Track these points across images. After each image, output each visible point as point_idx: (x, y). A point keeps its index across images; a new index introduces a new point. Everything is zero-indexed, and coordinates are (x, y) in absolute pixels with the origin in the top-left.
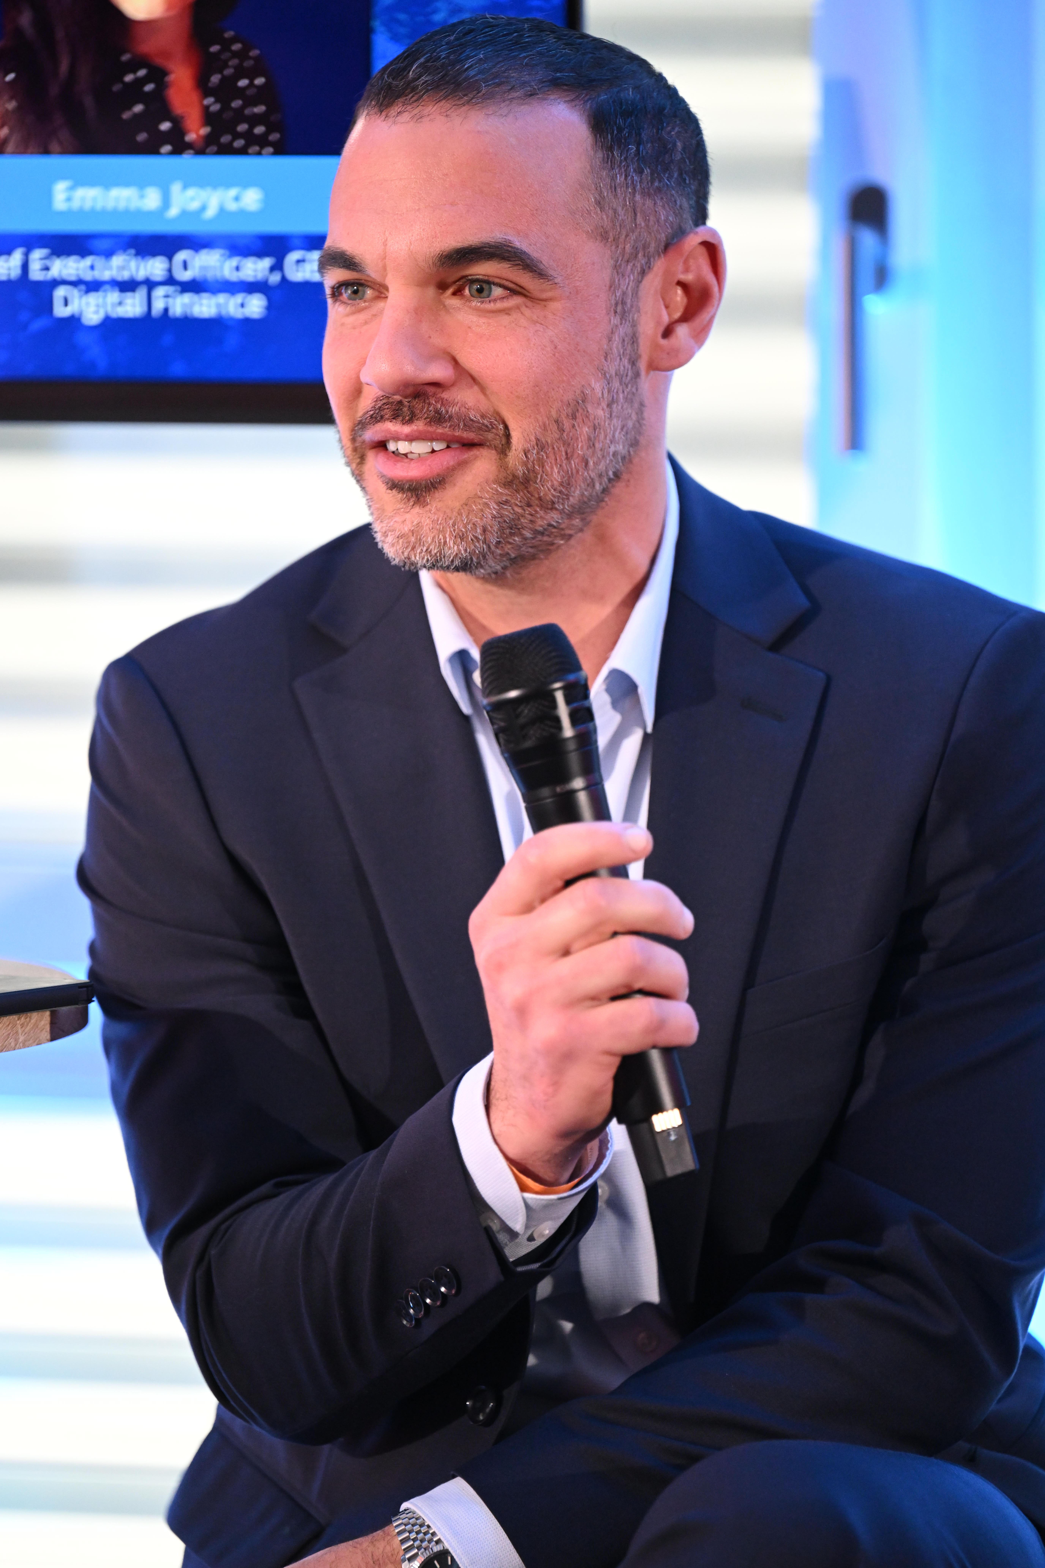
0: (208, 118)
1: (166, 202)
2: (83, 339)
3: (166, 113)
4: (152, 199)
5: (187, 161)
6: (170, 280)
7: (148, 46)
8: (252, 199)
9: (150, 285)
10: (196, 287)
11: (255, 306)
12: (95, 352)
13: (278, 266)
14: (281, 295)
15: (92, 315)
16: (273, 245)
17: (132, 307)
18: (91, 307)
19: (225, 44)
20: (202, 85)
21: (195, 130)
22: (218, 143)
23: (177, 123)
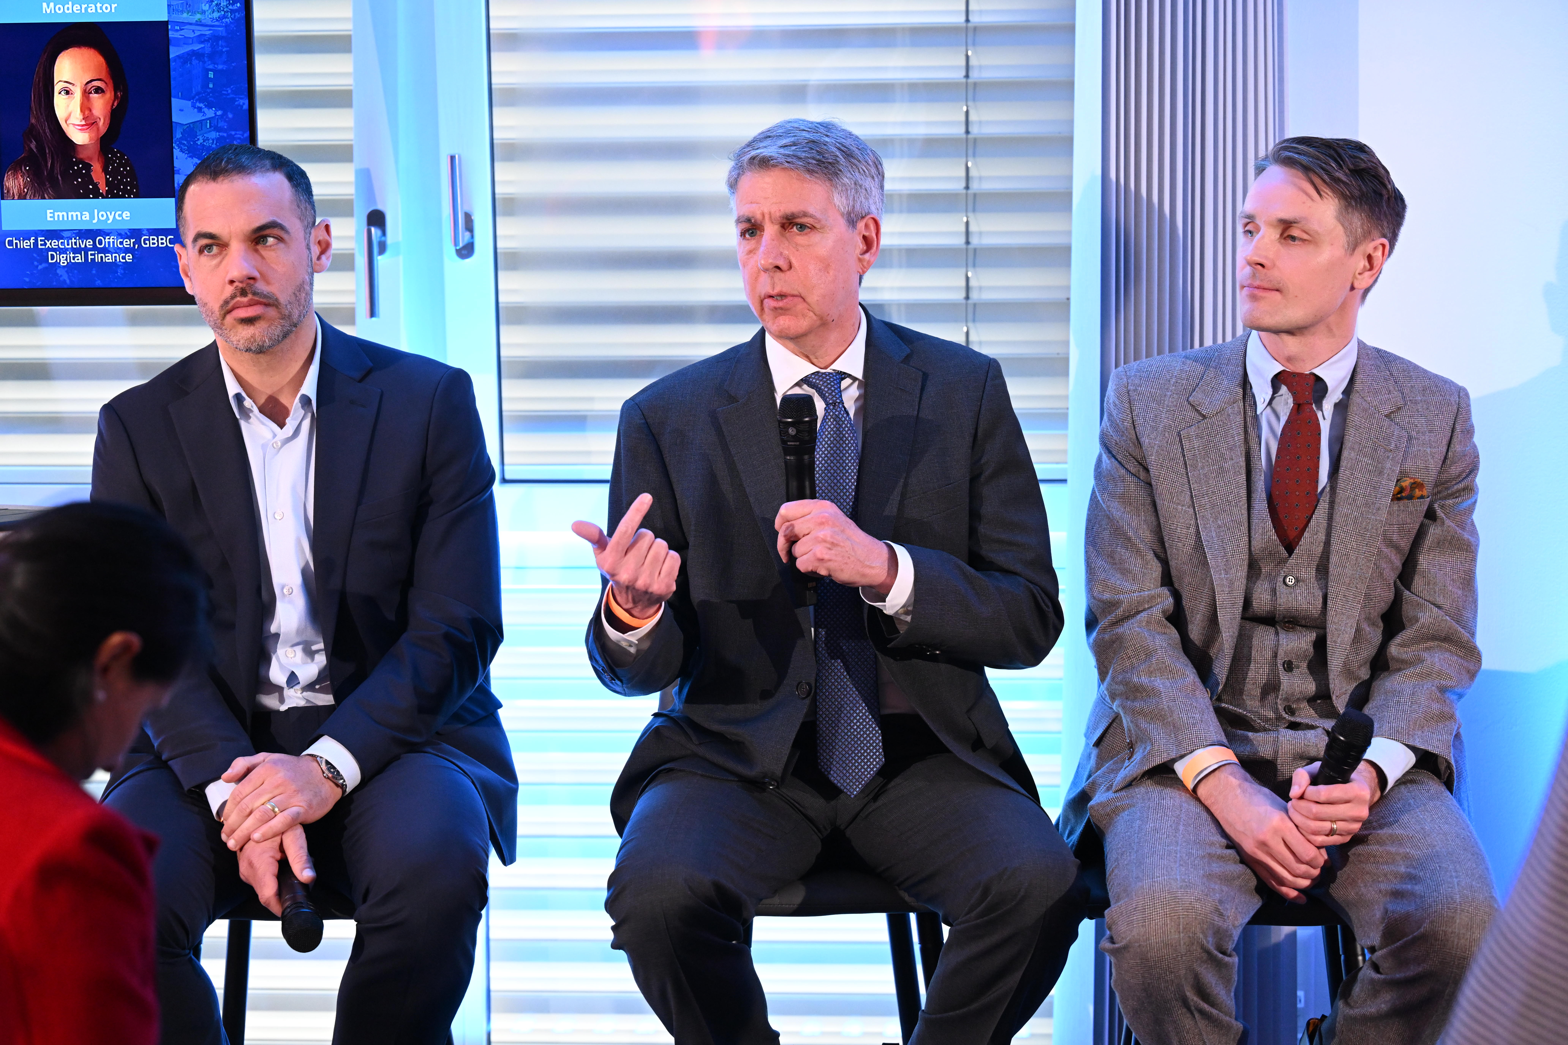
0: (108, 183)
1: (92, 217)
2: (60, 272)
3: (91, 181)
4: (86, 216)
5: (100, 200)
6: (95, 248)
7: (82, 155)
8: (126, 215)
9: (86, 250)
10: (105, 251)
11: (129, 258)
12: (65, 277)
13: (138, 241)
14: (139, 253)
15: (63, 262)
16: (135, 234)
17: (79, 259)
18: (62, 259)
19: (114, 154)
20: (105, 170)
21: (103, 188)
22: (112, 194)
23: (96, 186)
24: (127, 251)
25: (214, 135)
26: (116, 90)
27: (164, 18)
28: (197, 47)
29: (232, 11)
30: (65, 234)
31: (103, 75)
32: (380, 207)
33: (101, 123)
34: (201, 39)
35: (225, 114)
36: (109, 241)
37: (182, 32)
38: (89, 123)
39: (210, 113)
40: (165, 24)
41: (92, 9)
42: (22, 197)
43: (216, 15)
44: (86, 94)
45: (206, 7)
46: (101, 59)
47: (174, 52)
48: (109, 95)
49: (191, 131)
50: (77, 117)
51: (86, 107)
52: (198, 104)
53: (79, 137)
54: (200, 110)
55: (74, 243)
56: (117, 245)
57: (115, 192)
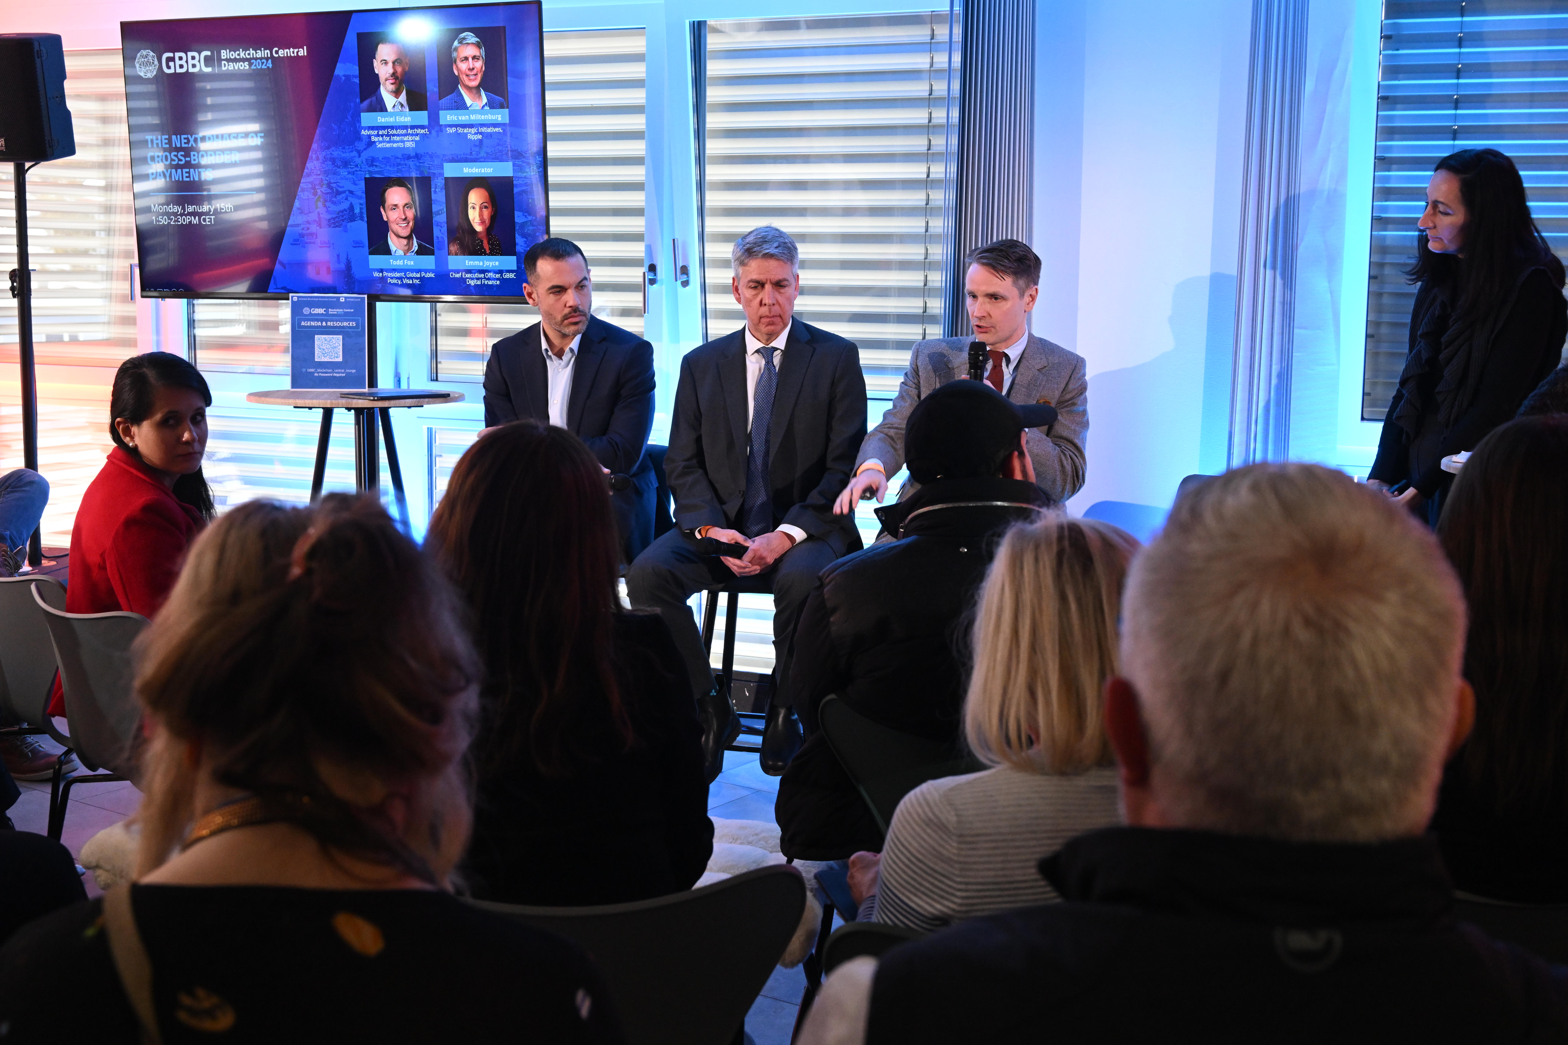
0: (490, 249)
2: (471, 288)
3: (483, 248)
4: (481, 264)
5: (487, 256)
6: (485, 278)
7: (480, 236)
8: (497, 263)
9: (481, 279)
10: (489, 279)
11: (498, 282)
13: (502, 276)
14: (502, 280)
16: (501, 272)
17: (479, 283)
18: (472, 283)
19: (492, 236)
20: (489, 244)
21: (488, 251)
22: (491, 254)
23: (485, 250)
24: (497, 279)
25: (531, 228)
26: (493, 207)
27: (510, 175)
28: (524, 188)
29: (538, 171)
30: (473, 271)
31: (488, 200)
32: (654, 263)
33: (487, 222)
34: (526, 184)
35: (536, 219)
36: (490, 275)
37: (519, 181)
38: (482, 222)
39: (530, 218)
40: (513, 177)
41: (483, 171)
42: (456, 254)
43: (532, 173)
44: (481, 209)
45: (528, 170)
46: (486, 193)
47: (515, 190)
48: (490, 209)
49: (523, 228)
50: (477, 220)
51: (481, 215)
52: (525, 214)
53: (478, 228)
54: (526, 216)
55: (477, 275)
56: (494, 276)
57: (493, 253)
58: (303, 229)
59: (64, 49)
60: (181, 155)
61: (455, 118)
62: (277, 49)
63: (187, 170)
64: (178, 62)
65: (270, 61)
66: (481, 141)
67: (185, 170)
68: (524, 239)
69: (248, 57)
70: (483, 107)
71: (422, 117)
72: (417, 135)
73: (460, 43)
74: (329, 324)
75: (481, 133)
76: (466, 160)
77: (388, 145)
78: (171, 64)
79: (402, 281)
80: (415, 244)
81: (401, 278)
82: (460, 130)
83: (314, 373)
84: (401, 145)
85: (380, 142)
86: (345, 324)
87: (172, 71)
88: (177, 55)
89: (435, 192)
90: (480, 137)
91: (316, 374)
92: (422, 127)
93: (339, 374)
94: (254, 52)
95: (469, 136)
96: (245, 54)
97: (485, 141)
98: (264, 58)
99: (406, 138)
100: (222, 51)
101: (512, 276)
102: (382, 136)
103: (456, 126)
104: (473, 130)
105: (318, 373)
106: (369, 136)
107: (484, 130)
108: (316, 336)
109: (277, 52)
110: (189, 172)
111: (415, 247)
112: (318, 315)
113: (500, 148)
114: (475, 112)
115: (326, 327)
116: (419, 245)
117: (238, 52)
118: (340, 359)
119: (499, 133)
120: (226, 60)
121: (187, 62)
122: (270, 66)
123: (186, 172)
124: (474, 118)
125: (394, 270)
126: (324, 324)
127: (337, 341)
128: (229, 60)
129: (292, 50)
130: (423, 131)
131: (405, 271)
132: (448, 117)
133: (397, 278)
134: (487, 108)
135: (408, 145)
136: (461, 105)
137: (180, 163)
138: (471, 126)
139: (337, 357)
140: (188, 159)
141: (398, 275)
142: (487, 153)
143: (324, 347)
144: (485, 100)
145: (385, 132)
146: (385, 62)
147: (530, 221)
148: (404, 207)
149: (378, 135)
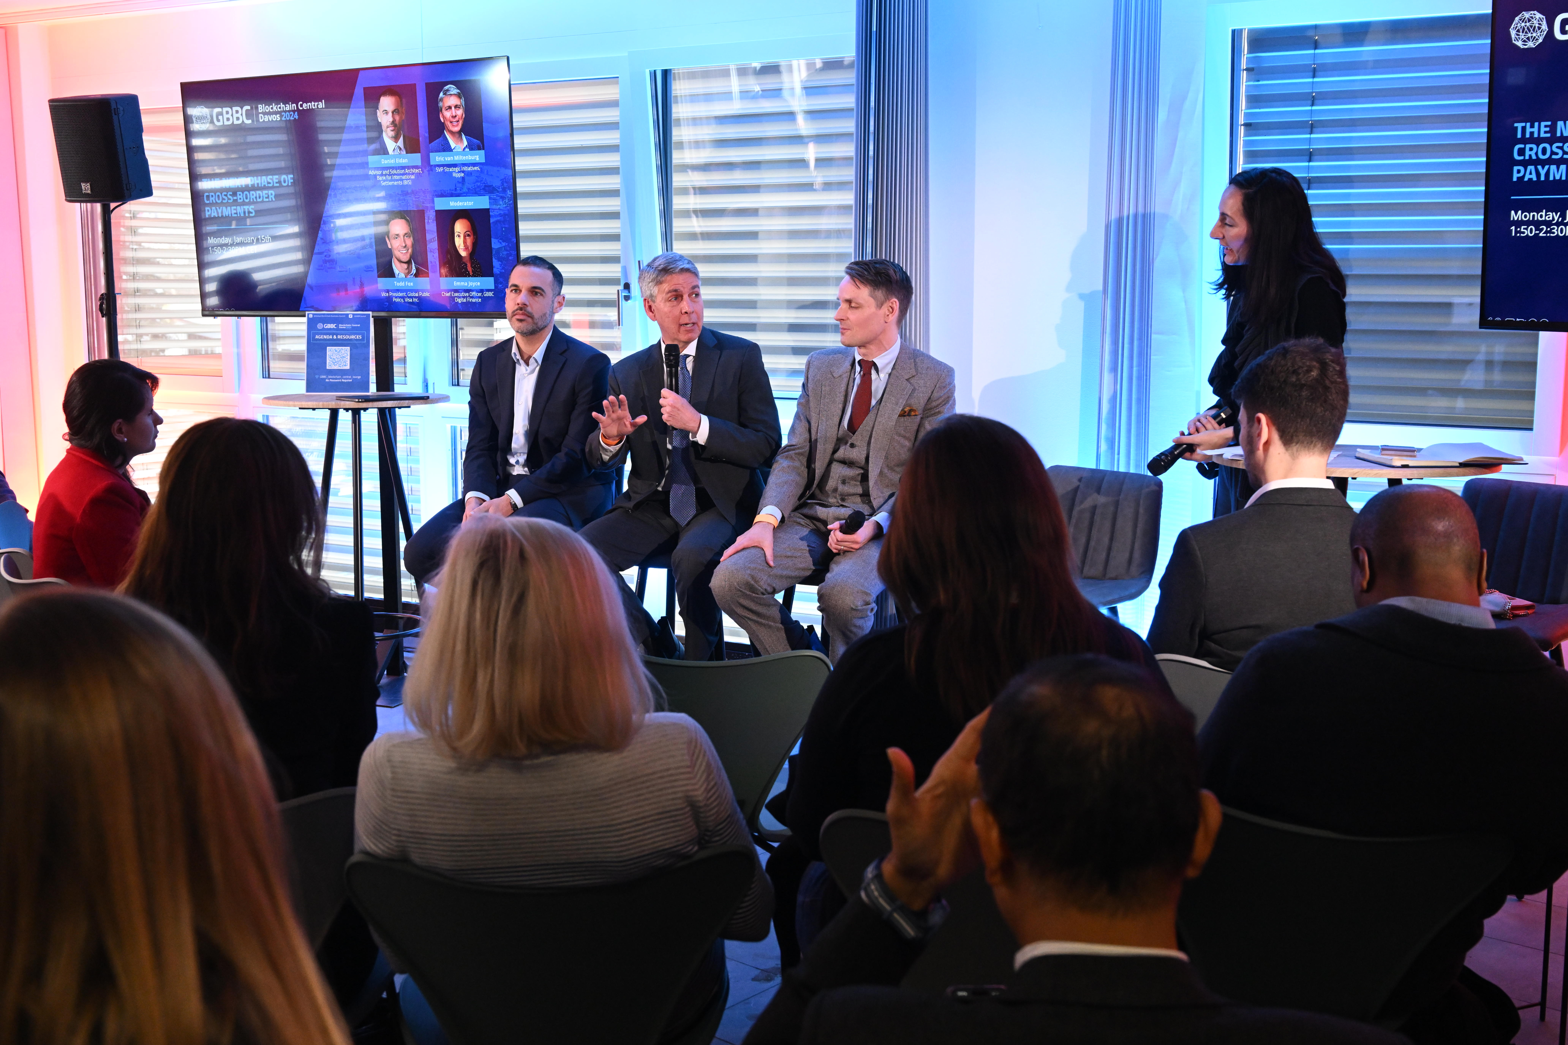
0: (473, 271)
2: (459, 305)
3: (467, 271)
5: (470, 278)
6: (469, 296)
7: (464, 261)
9: (467, 297)
10: (472, 297)
11: (480, 300)
12: (460, 307)
13: (483, 294)
14: (483, 298)
15: (460, 302)
16: (482, 291)
17: (465, 300)
18: (460, 301)
19: (474, 260)
20: (471, 266)
21: (471, 274)
22: (474, 276)
23: (469, 272)
24: (479, 297)
25: (505, 253)
26: (474, 235)
27: (488, 207)
28: (499, 218)
29: (510, 204)
30: (460, 291)
31: (470, 230)
33: (470, 248)
34: (500, 215)
35: (508, 245)
36: (474, 294)
37: (494, 213)
38: (466, 248)
39: (504, 244)
40: (489, 209)
41: (465, 204)
42: (446, 276)
43: (504, 206)
44: (465, 237)
45: (501, 203)
46: (468, 223)
47: (492, 220)
48: (472, 237)
49: (498, 250)
50: (462, 246)
51: (465, 242)
52: (500, 241)
53: (463, 254)
54: (500, 243)
55: (463, 294)
56: (476, 295)
57: (475, 274)
58: (325, 256)
59: (141, 108)
60: (230, 195)
61: (442, 159)
62: (301, 103)
63: (235, 207)
64: (226, 116)
65: (296, 113)
66: (463, 178)
67: (233, 208)
68: (500, 263)
69: (279, 110)
70: (464, 149)
71: (416, 159)
72: (413, 174)
73: (445, 94)
74: (339, 337)
75: (463, 172)
76: (452, 195)
77: (390, 183)
78: (220, 117)
79: (404, 300)
80: (414, 268)
81: (403, 297)
82: (447, 169)
83: (325, 379)
84: (400, 183)
85: (384, 181)
86: (353, 337)
87: (221, 123)
88: (225, 110)
89: (428, 222)
90: (462, 175)
91: (327, 380)
92: (416, 167)
93: (347, 379)
94: (284, 106)
95: (454, 175)
96: (277, 108)
97: (467, 178)
98: (292, 111)
99: (404, 177)
100: (259, 106)
101: (491, 294)
102: (385, 175)
103: (443, 166)
104: (457, 169)
105: (329, 379)
106: (375, 176)
107: (465, 168)
108: (328, 348)
109: (301, 106)
110: (236, 210)
111: (414, 271)
112: (330, 329)
113: (479, 184)
114: (458, 153)
115: (337, 339)
116: (417, 269)
117: (271, 106)
118: (348, 367)
119: (477, 171)
120: (262, 113)
121: (232, 115)
122: (297, 117)
123: (234, 209)
124: (458, 159)
125: (398, 291)
126: (335, 337)
127: (346, 351)
128: (265, 113)
129: (313, 103)
130: (417, 171)
131: (406, 291)
132: (438, 158)
133: (400, 297)
134: (467, 150)
135: (406, 183)
136: (447, 148)
137: (229, 201)
138: (455, 166)
139: (345, 365)
140: (235, 198)
141: (401, 294)
142: (469, 189)
143: (335, 357)
144: (465, 143)
145: (387, 172)
146: (386, 112)
147: (504, 246)
148: (404, 236)
149: (382, 175)
